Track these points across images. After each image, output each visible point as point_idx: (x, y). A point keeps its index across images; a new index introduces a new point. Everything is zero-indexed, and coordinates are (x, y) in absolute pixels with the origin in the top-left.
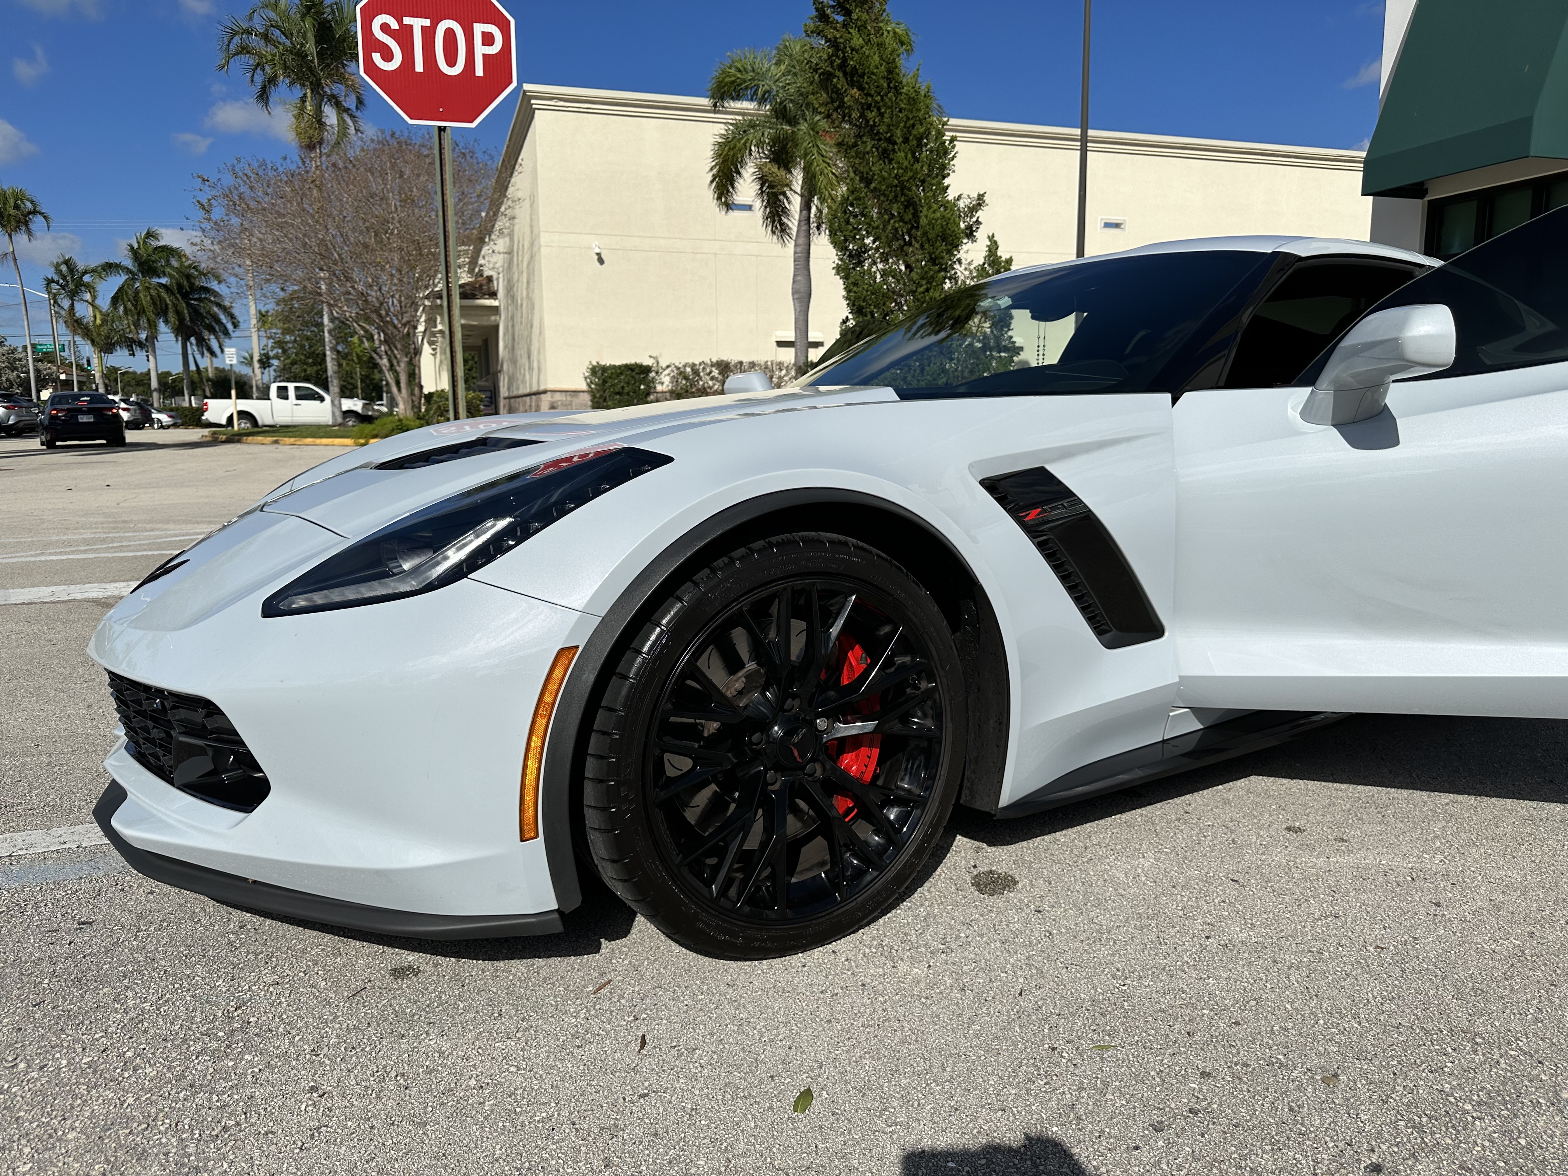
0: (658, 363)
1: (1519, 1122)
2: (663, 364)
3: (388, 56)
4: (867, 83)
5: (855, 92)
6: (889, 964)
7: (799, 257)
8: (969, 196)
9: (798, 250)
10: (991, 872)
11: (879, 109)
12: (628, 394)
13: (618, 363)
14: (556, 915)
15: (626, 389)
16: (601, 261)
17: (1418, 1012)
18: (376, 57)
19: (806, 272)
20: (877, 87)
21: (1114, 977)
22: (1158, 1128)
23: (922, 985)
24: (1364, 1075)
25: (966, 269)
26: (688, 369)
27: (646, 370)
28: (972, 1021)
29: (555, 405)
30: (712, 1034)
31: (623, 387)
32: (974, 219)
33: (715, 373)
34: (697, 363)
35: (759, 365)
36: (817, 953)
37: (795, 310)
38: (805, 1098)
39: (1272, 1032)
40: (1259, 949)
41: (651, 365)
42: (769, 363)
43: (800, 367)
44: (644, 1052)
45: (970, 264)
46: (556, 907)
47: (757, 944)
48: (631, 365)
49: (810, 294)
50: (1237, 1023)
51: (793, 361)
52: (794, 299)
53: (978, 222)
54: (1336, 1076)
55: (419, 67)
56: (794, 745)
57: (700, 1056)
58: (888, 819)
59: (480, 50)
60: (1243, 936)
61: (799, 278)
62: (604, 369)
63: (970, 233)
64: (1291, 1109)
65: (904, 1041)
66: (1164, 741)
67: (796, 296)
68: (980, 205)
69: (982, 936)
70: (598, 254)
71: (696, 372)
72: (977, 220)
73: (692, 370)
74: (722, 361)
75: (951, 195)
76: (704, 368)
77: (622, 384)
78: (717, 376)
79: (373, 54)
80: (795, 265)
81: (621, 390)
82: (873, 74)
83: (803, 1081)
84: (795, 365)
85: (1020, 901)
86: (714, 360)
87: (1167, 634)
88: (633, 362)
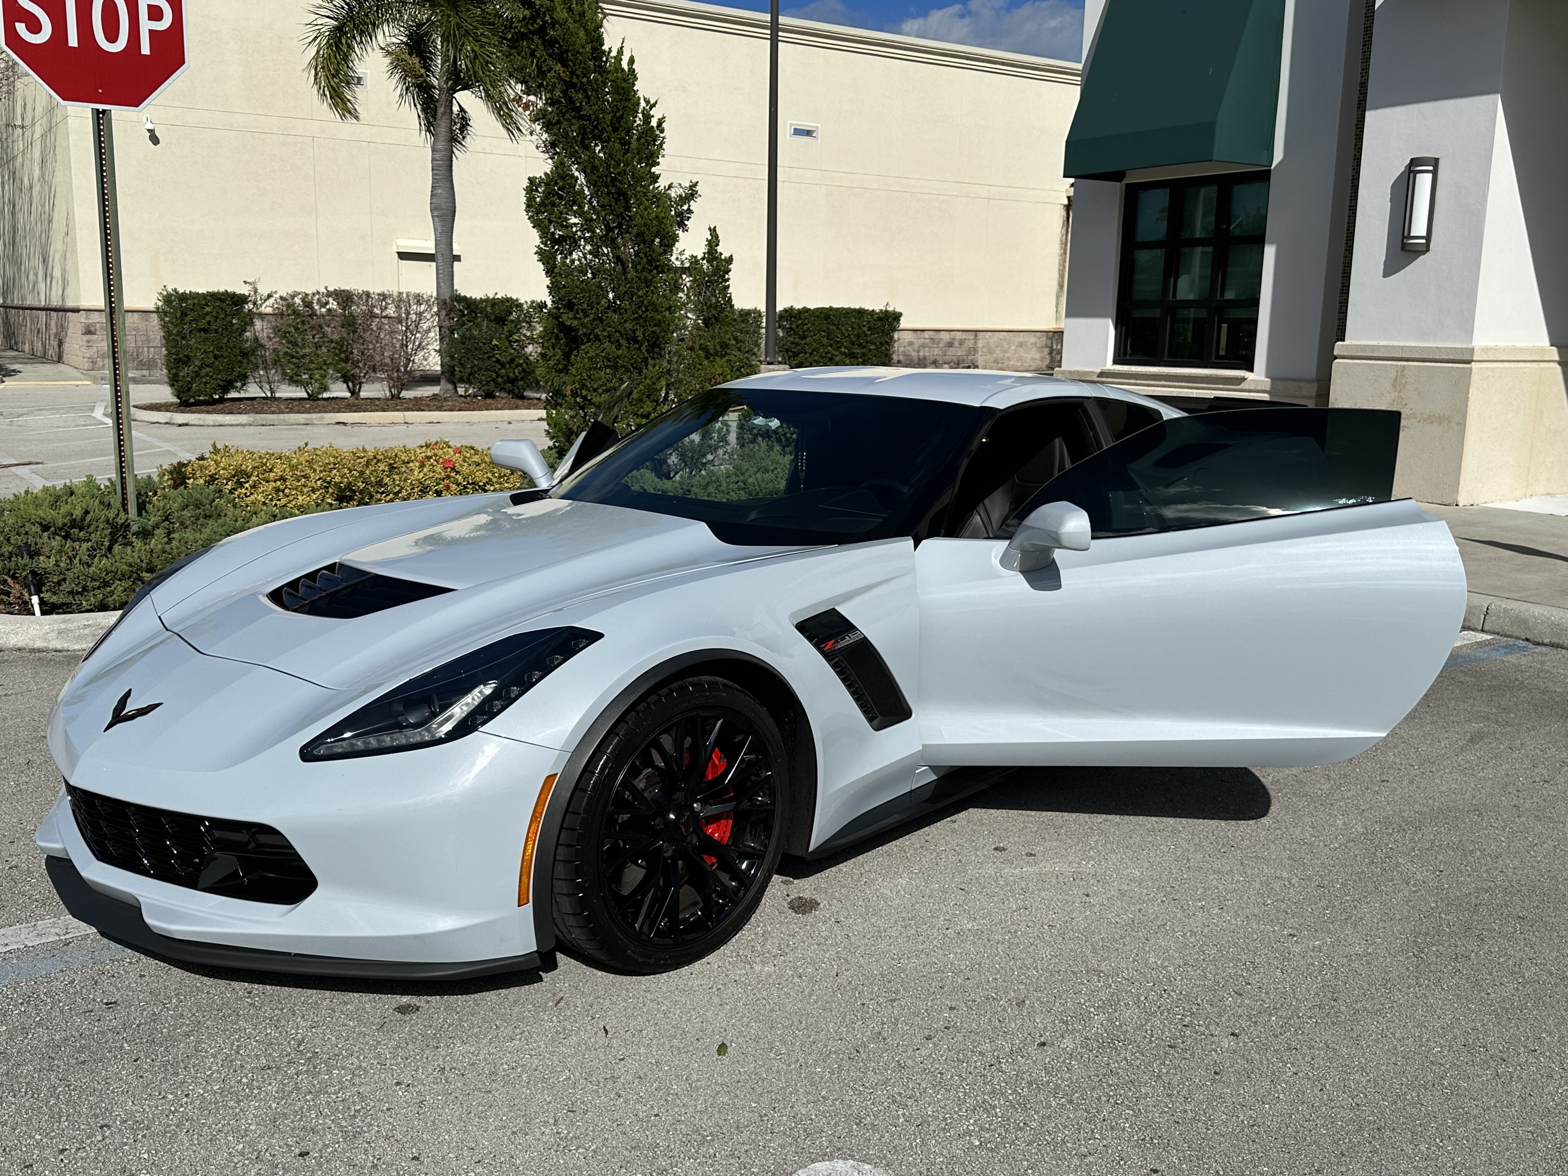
0: (256, 291)
1: (1117, 1014)
2: (264, 291)
3: (35, 27)
4: (571, 60)
5: (558, 67)
6: (748, 967)
7: (439, 166)
8: (680, 185)
9: (437, 156)
10: (800, 898)
11: (585, 91)
12: (216, 331)
13: (202, 290)
14: (536, 955)
15: (213, 327)
16: (154, 139)
17: (1070, 962)
18: (21, 28)
19: (448, 185)
20: (584, 68)
21: (893, 959)
22: (929, 1038)
23: (774, 977)
24: (1039, 999)
25: (677, 259)
26: (297, 300)
27: (238, 300)
28: (810, 995)
29: (92, 329)
30: (649, 1021)
31: (209, 323)
32: (685, 207)
33: (333, 304)
34: (309, 292)
35: (390, 296)
36: (697, 965)
37: (435, 230)
38: (722, 1049)
39: (989, 981)
40: (979, 934)
41: (247, 293)
42: (405, 295)
43: (445, 302)
44: (609, 1036)
45: (681, 253)
46: (535, 949)
47: (662, 962)
48: (218, 293)
49: (455, 212)
50: (968, 979)
51: (435, 295)
52: (433, 216)
53: (689, 211)
54: (1024, 1001)
55: (73, 41)
56: (682, 824)
57: (647, 1034)
58: (741, 870)
59: (146, 25)
60: (969, 926)
61: (440, 191)
62: (183, 297)
63: (682, 220)
64: (999, 1021)
65: (772, 1010)
66: (912, 791)
67: (435, 214)
68: (692, 195)
69: (804, 942)
70: (151, 131)
71: (308, 304)
72: (689, 209)
73: (303, 300)
74: (344, 291)
75: (662, 184)
76: (319, 300)
77: (208, 318)
78: (335, 307)
79: (17, 24)
80: (433, 174)
81: (206, 326)
82: (578, 52)
83: (718, 1039)
84: (436, 299)
85: (824, 916)
86: (331, 289)
87: (913, 715)
88: (222, 290)
